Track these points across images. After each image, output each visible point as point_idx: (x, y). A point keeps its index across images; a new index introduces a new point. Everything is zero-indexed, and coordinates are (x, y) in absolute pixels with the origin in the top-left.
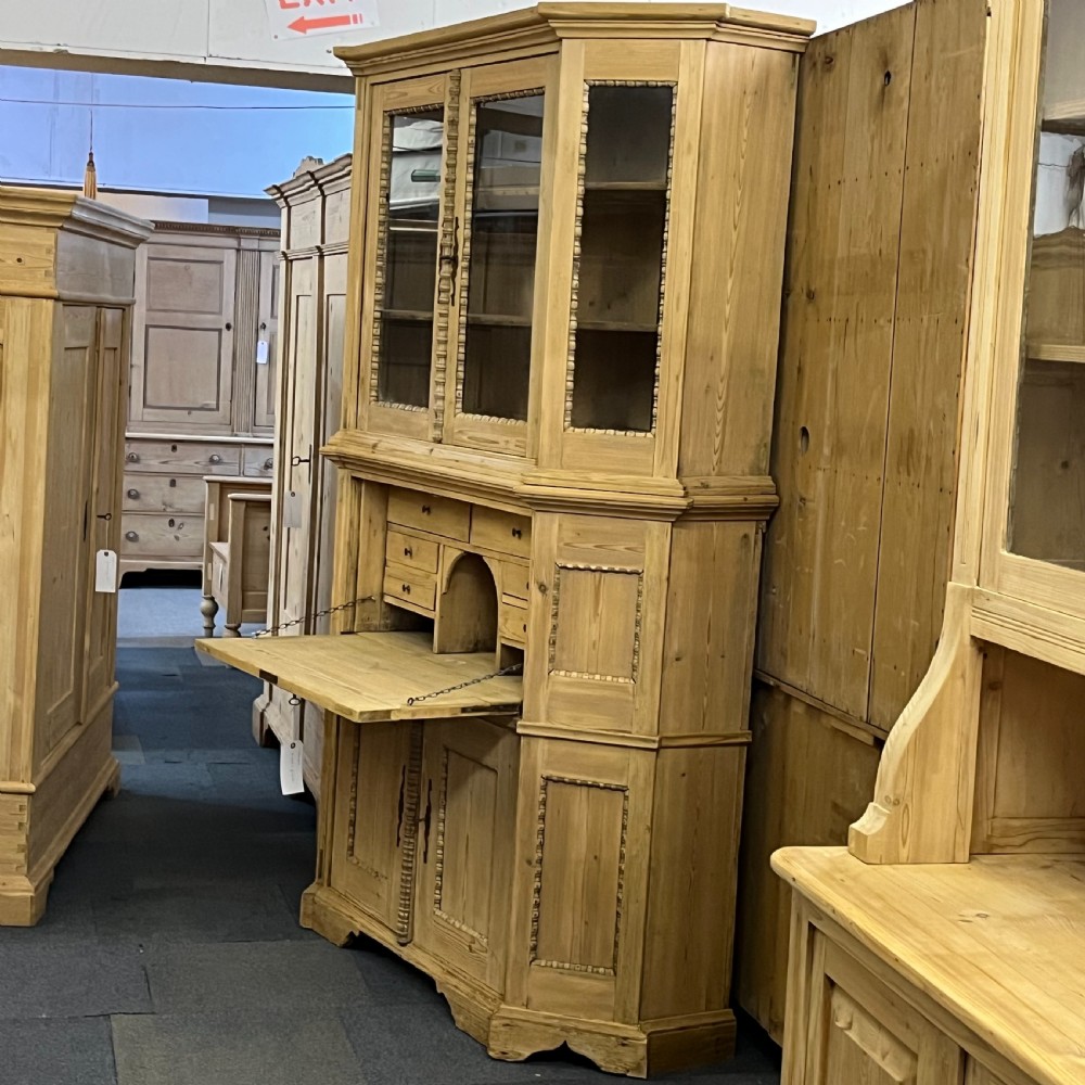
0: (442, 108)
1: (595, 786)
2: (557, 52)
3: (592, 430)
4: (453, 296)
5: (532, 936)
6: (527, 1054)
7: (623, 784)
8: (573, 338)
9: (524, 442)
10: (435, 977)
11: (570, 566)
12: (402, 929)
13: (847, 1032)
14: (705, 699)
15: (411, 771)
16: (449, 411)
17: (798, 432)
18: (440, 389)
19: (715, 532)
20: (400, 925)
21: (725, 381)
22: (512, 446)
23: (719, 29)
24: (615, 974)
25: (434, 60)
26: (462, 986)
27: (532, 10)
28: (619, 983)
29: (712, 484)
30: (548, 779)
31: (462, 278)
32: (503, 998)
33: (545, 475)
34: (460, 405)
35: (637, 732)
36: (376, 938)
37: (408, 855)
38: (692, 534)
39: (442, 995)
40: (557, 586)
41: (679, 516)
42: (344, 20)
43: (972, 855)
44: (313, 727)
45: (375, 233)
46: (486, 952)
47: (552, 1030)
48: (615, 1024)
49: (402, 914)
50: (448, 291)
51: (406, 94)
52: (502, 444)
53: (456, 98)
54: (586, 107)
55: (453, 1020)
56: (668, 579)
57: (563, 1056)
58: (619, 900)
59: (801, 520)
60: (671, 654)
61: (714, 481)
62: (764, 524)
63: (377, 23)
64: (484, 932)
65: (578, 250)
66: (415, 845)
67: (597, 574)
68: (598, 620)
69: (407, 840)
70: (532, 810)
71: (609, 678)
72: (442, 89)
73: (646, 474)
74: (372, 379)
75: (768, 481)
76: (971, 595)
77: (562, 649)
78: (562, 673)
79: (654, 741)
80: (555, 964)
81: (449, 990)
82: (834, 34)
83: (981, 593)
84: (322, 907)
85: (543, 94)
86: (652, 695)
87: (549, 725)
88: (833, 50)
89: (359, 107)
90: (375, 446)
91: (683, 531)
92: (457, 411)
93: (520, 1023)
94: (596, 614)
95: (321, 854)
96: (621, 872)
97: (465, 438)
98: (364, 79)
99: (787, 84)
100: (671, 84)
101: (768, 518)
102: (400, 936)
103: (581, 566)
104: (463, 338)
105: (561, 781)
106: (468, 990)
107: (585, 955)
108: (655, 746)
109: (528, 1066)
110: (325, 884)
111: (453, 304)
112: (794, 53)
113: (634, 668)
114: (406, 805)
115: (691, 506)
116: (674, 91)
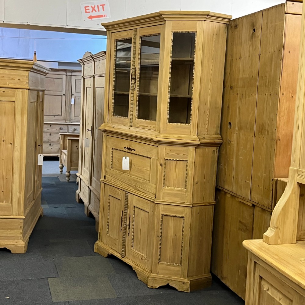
0: (131, 39)
1: (176, 216)
2: (164, 24)
3: (174, 123)
4: (135, 88)
5: (159, 256)
6: (158, 286)
7: (183, 216)
8: (169, 99)
9: (155, 126)
10: (132, 266)
11: (168, 159)
12: (123, 253)
13: (267, 292)
14: (204, 194)
15: (125, 212)
16: (134, 118)
17: (228, 124)
18: (132, 112)
19: (206, 150)
20: (122, 252)
21: (209, 110)
22: (152, 127)
23: (208, 18)
24: (181, 265)
25: (129, 26)
26: (140, 268)
27: (157, 13)
28: (182, 267)
29: (206, 137)
30: (163, 215)
31: (137, 83)
32: (151, 272)
33: (162, 135)
34: (137, 117)
35: (187, 203)
36: (115, 255)
37: (124, 234)
38: (200, 150)
39: (134, 271)
40: (165, 164)
41: (197, 146)
42: (102, 16)
43: (297, 241)
44: (93, 199)
45: (113, 72)
46: (146, 260)
47: (165, 280)
48: (181, 278)
49: (122, 249)
50: (133, 87)
51: (121, 35)
52: (149, 127)
53: (135, 36)
54: (172, 38)
55: (137, 278)
56: (194, 162)
57: (168, 287)
58: (182, 246)
59: (229, 146)
60: (195, 182)
61: (206, 136)
62: (219, 147)
63: (110, 17)
64: (146, 254)
65: (170, 76)
66: (126, 231)
67: (176, 161)
68: (176, 173)
69: (124, 230)
70: (159, 223)
71: (179, 188)
72: (131, 34)
73: (189, 135)
74: (112, 110)
75: (220, 136)
76: (295, 171)
77: (166, 180)
78: (167, 187)
79: (191, 205)
80: (165, 263)
81: (136, 269)
82: (238, 19)
83: (300, 171)
84: (100, 247)
85: (160, 35)
86: (191, 193)
87: (163, 201)
88: (237, 23)
89: (108, 39)
90: (113, 127)
91: (198, 150)
92: (136, 118)
93: (156, 279)
94: (175, 172)
95: (99, 233)
96: (182, 239)
97: (139, 125)
98: (109, 31)
99: (224, 33)
100: (195, 32)
101: (219, 146)
102: (122, 255)
103: (171, 159)
104: (138, 99)
105: (166, 215)
106: (141, 269)
107: (173, 261)
108: (191, 206)
109: (158, 290)
110: (101, 241)
111: (135, 90)
112: (226, 24)
113: (186, 186)
114: (123, 221)
115: (201, 143)
116: (196, 34)
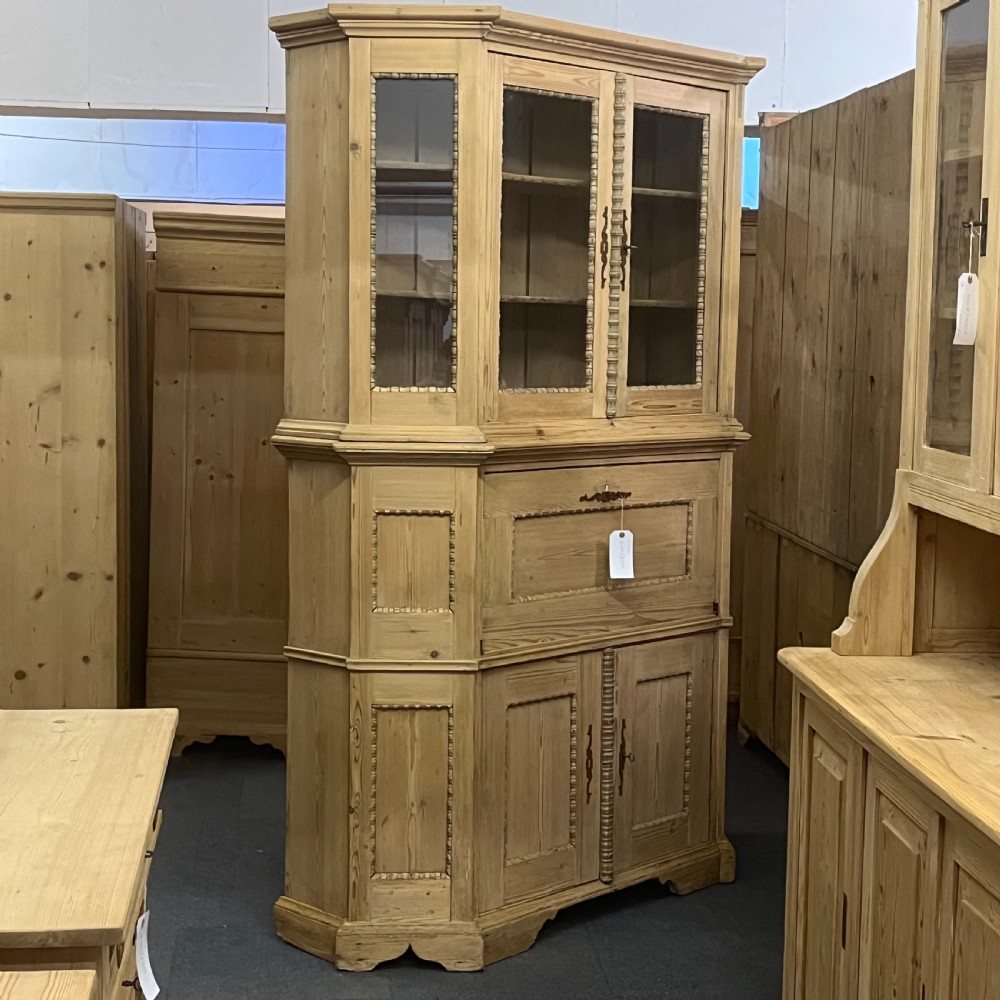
4: (623, 281)
13: (819, 759)
16: (621, 386)
18: (613, 367)
43: (915, 652)
50: (619, 277)
76: (907, 476)
83: (913, 474)
92: (624, 385)
97: (639, 408)
111: (623, 290)
